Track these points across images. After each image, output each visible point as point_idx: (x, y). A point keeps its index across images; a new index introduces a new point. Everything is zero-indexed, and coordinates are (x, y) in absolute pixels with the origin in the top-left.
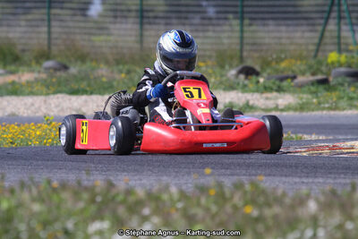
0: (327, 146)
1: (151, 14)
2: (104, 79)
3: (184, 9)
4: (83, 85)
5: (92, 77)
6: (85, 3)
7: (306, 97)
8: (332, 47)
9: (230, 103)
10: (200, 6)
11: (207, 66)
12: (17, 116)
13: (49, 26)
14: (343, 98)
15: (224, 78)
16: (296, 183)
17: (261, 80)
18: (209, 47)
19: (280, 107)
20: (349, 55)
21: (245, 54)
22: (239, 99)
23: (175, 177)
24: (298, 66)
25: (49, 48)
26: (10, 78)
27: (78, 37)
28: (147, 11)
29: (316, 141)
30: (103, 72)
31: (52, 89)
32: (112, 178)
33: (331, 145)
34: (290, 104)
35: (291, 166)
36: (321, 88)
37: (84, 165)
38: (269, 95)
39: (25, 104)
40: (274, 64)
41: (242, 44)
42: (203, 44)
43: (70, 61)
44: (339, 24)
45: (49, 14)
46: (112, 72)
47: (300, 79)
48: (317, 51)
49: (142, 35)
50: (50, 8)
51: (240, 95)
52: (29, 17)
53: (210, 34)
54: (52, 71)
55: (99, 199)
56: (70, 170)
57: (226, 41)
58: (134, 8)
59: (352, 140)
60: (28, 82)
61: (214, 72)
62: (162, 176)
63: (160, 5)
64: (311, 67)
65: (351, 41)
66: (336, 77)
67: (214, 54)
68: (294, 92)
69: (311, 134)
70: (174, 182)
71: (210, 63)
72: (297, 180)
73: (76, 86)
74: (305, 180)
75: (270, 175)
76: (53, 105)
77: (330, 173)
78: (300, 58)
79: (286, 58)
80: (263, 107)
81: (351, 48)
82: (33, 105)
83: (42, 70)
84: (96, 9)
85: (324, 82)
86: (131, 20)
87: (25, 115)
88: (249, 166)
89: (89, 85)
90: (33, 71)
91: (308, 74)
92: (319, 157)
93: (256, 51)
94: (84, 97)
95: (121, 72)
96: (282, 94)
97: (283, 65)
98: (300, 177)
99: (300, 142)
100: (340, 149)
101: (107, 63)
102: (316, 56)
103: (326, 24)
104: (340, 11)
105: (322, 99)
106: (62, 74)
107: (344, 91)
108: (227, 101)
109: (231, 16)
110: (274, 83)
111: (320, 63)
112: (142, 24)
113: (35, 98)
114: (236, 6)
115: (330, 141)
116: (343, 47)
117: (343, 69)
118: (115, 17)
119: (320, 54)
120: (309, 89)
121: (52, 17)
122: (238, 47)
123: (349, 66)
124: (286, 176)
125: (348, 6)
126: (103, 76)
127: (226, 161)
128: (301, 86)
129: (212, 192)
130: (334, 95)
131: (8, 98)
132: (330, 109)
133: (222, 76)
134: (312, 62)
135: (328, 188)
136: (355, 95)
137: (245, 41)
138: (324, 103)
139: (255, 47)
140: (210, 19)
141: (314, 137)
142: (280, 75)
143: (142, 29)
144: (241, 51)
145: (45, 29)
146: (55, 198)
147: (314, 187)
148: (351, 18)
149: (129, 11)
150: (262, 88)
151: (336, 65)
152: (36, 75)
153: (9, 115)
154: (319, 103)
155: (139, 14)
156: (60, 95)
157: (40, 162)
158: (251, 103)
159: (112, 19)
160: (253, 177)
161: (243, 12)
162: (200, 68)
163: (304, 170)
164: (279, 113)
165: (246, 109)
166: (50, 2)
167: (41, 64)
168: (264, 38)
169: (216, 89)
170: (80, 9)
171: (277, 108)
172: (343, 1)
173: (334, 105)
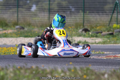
2: (37, 32)
3: (64, 8)
4: (29, 34)
5: (32, 31)
6: (30, 6)
7: (106, 39)
8: (115, 22)
9: (80, 41)
10: (69, 8)
11: (72, 28)
12: (6, 45)
13: (18, 14)
14: (117, 40)
15: (77, 33)
16: (102, 68)
17: (90, 33)
18: (72, 22)
19: (97, 43)
21: (85, 24)
22: (82, 40)
23: (60, 65)
24: (103, 28)
25: (18, 21)
26: (4, 32)
27: (28, 18)
28: (52, 9)
29: (109, 54)
30: (36, 30)
31: (18, 36)
32: (38, 66)
33: (114, 55)
34: (100, 41)
36: (111, 36)
37: (29, 61)
38: (93, 38)
39: (9, 41)
40: (94, 28)
42: (70, 21)
43: (25, 26)
44: (117, 14)
45: (18, 10)
46: (39, 30)
47: (104, 33)
48: (109, 24)
49: (49, 18)
50: (18, 8)
51: (83, 38)
52: (11, 11)
53: (73, 17)
54: (19, 29)
55: (34, 72)
57: (78, 20)
58: (47, 8)
60: (10, 33)
61: (74, 30)
62: (56, 65)
63: (55, 7)
64: (107, 29)
66: (116, 32)
67: (74, 24)
68: (102, 37)
69: (107, 52)
70: (60, 67)
71: (73, 27)
72: (102, 67)
73: (26, 34)
74: (105, 67)
75: (93, 65)
76: (19, 41)
77: (114, 65)
78: (104, 26)
79: (99, 26)
80: (91, 42)
82: (12, 41)
83: (15, 29)
84: (34, 8)
85: (112, 34)
86: (46, 12)
87: (9, 44)
88: (86, 62)
89: (31, 34)
90: (12, 29)
91: (106, 31)
92: (110, 59)
93: (88, 23)
94: (29, 38)
95: (42, 30)
96: (97, 38)
97: (98, 28)
98: (103, 66)
99: (103, 54)
100: (117, 57)
101: (37, 26)
102: (109, 25)
103: (113, 14)
104: (117, 10)
105: (111, 40)
106: (22, 30)
107: (119, 37)
108: (79, 40)
109: (81, 11)
110: (95, 34)
111: (110, 28)
112: (49, 13)
113: (13, 38)
114: (82, 8)
115: (114, 54)
116: (119, 22)
117: (118, 30)
118: (40, 11)
119: (110, 25)
120: (107, 37)
122: (82, 22)
124: (98, 66)
126: (36, 31)
127: (78, 60)
128: (104, 35)
129: (73, 70)
130: (115, 39)
131: (4, 38)
132: (114, 43)
133: (77, 32)
134: (108, 27)
135: (113, 70)
137: (85, 20)
138: (111, 41)
139: (88, 22)
140: (73, 12)
141: (108, 53)
142: (97, 32)
143: (49, 15)
144: (84, 23)
145: (16, 15)
147: (108, 69)
149: (45, 9)
150: (90, 36)
151: (116, 28)
152: (13, 31)
153: (4, 44)
154: (110, 41)
155: (48, 10)
156: (21, 38)
157: (14, 60)
158: (87, 41)
159: (38, 12)
160: (87, 66)
161: (84, 10)
162: (69, 29)
163: (105, 64)
164: (96, 45)
165: (85, 43)
166: (18, 6)
167: (15, 27)
168: (91, 19)
169: (75, 36)
170: (29, 8)
171: (95, 43)
172: (118, 7)
173: (115, 42)
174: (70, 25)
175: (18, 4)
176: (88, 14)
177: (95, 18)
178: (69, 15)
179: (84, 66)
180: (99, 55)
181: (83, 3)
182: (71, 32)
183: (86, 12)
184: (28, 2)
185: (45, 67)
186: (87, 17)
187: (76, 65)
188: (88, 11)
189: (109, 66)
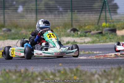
0: (103, 55)
1: (40, 11)
2: (24, 34)
3: (51, 9)
4: (17, 36)
5: (20, 33)
6: (16, 8)
7: (95, 38)
8: (104, 21)
9: (68, 41)
10: (57, 7)
11: (60, 29)
13: (4, 16)
14: (107, 38)
15: (66, 33)
16: (92, 68)
17: (79, 33)
19: (86, 42)
20: (110, 23)
21: (73, 24)
22: (71, 40)
23: (49, 67)
24: (92, 27)
25: (4, 23)
27: (15, 20)
28: (39, 10)
29: (99, 54)
30: (24, 32)
31: (5, 38)
32: (27, 68)
33: (104, 55)
34: (89, 41)
35: (90, 63)
36: (100, 35)
37: (17, 64)
38: (82, 38)
40: (83, 27)
41: (72, 20)
42: (58, 21)
43: (12, 28)
44: (106, 13)
45: (4, 12)
46: (27, 31)
47: (93, 32)
48: (98, 22)
50: (4, 9)
51: (72, 38)
53: (61, 17)
54: (6, 32)
55: (23, 75)
56: (12, 66)
57: (66, 20)
58: (34, 9)
59: (111, 53)
61: (62, 31)
62: (45, 67)
63: (42, 8)
64: (96, 28)
65: (110, 18)
66: (105, 31)
67: (62, 24)
68: (90, 37)
69: (97, 51)
70: (49, 69)
71: (61, 27)
72: (92, 67)
73: (13, 37)
74: (95, 67)
75: (83, 66)
76: (6, 44)
77: (104, 65)
78: (93, 25)
79: (88, 25)
80: (80, 42)
81: (110, 21)
83: (2, 31)
84: (21, 9)
85: (101, 33)
88: (75, 63)
91: (95, 30)
92: (100, 59)
93: (77, 23)
95: (30, 31)
96: (86, 38)
97: (87, 27)
98: (93, 66)
99: (93, 54)
100: (107, 56)
101: (25, 28)
102: (98, 24)
103: (101, 13)
104: (106, 8)
105: (100, 39)
106: (9, 32)
107: (108, 36)
109: (69, 11)
110: (83, 34)
111: (99, 26)
112: (37, 14)
114: (70, 7)
115: (103, 53)
116: (107, 21)
117: (107, 28)
118: (27, 12)
120: (96, 36)
121: (5, 13)
122: (71, 22)
123: (110, 27)
124: (88, 66)
125: (109, 6)
126: (23, 33)
128: (93, 35)
129: (62, 72)
130: (104, 38)
132: (103, 42)
133: (65, 32)
134: (97, 26)
135: (103, 70)
136: (112, 37)
137: (73, 19)
139: (77, 21)
140: (61, 12)
141: (98, 52)
142: (86, 31)
143: (36, 16)
145: (2, 17)
146: (7, 76)
147: (98, 70)
148: (110, 10)
149: (32, 10)
150: (79, 36)
151: (105, 27)
154: (99, 40)
155: (35, 11)
156: (8, 40)
157: (2, 63)
158: (76, 41)
159: (26, 13)
160: (77, 67)
161: (72, 9)
162: (57, 29)
163: (95, 64)
164: (85, 44)
165: (74, 43)
166: (4, 7)
167: (1, 29)
168: (80, 18)
169: (63, 36)
170: (15, 10)
171: (85, 43)
172: (107, 5)
173: (105, 41)
174: (58, 25)
175: (4, 5)
176: (77, 14)
177: (84, 17)
178: (57, 15)
179: (73, 67)
180: (88, 55)
181: (70, 2)
182: (59, 32)
183: (74, 11)
184: (14, 3)
185: (34, 70)
186: (76, 16)
187: (65, 66)
188: (76, 11)
189: (99, 66)
